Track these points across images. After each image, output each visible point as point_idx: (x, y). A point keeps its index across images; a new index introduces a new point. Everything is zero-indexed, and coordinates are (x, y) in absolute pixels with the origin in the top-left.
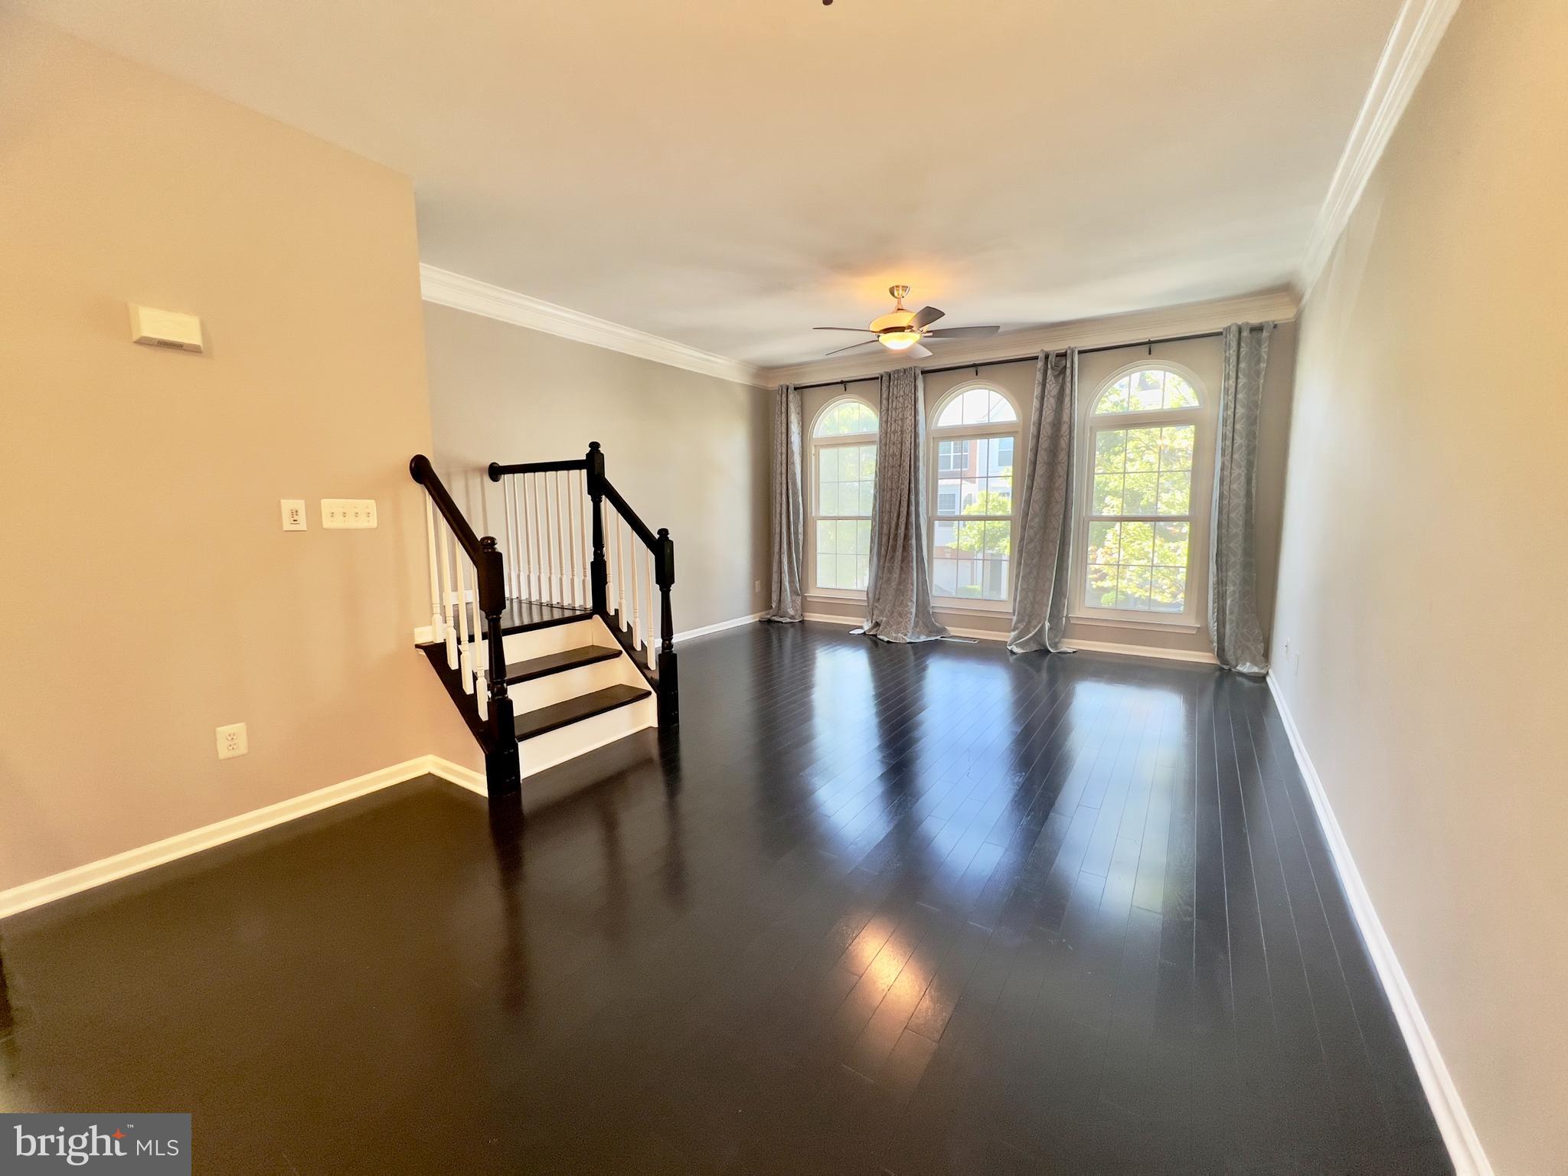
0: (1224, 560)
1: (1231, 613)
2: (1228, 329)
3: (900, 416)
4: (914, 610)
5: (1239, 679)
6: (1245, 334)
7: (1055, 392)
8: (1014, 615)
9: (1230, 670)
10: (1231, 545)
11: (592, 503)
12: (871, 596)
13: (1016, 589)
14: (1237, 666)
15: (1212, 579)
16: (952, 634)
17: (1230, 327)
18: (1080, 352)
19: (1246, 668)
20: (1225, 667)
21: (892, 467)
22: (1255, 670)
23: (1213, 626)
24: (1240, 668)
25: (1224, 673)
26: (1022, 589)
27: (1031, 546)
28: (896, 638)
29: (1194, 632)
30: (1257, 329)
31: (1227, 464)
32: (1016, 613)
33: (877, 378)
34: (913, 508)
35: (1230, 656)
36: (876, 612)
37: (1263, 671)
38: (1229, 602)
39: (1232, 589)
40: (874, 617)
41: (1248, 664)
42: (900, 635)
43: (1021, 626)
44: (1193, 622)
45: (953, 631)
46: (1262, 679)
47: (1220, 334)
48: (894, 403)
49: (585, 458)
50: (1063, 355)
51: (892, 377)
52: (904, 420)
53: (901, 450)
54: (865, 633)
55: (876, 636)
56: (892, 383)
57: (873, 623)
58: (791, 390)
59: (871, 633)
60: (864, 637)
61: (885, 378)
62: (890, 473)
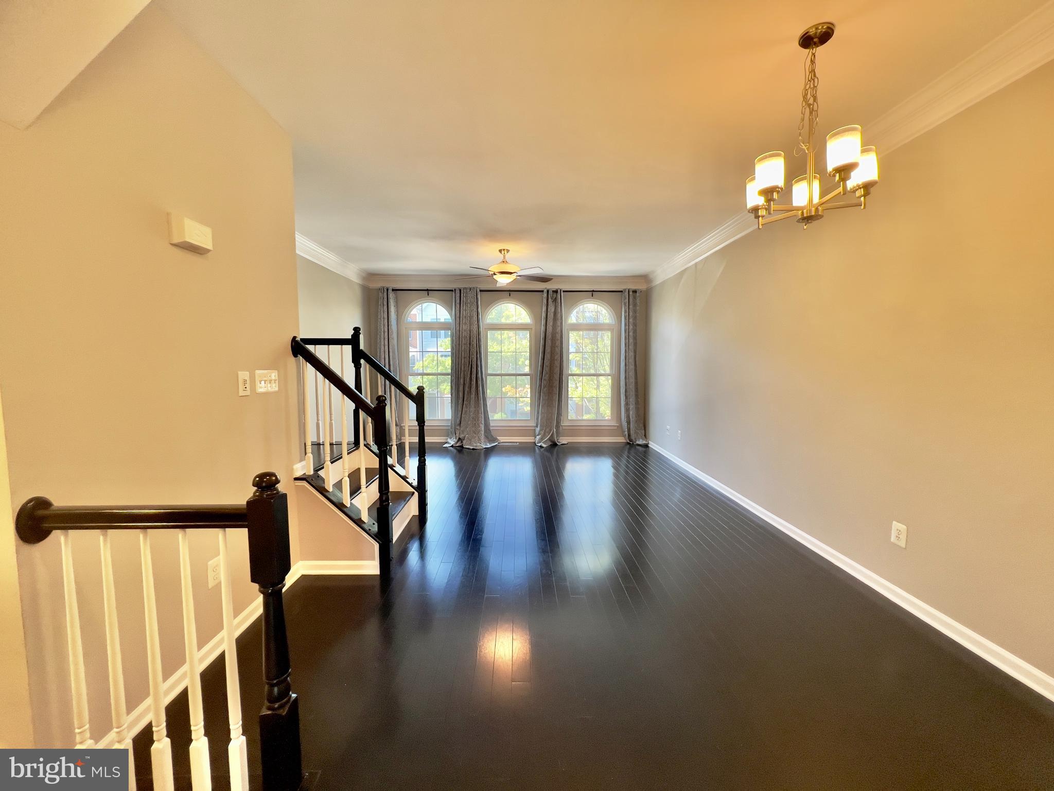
0: (628, 394)
1: (632, 418)
2: (625, 290)
3: (469, 315)
4: (483, 429)
5: (638, 447)
6: (631, 293)
7: (553, 310)
8: (537, 427)
9: (633, 444)
10: (631, 387)
11: (354, 369)
12: (453, 422)
13: (538, 413)
14: (636, 441)
15: (623, 403)
16: (502, 441)
17: (626, 289)
18: (564, 291)
19: (641, 442)
20: (631, 443)
21: (464, 344)
22: (644, 442)
23: (625, 424)
24: (638, 442)
25: (630, 444)
26: (542, 413)
27: (544, 390)
28: (476, 446)
29: (616, 428)
30: (635, 292)
31: (627, 350)
32: (539, 426)
33: (452, 291)
34: (479, 369)
35: (633, 437)
36: (458, 433)
37: (647, 443)
38: (631, 413)
39: (632, 407)
40: (457, 435)
41: (641, 440)
42: (479, 444)
43: (542, 432)
44: (614, 423)
45: (502, 439)
46: (646, 446)
47: (622, 291)
48: (464, 307)
49: (350, 338)
50: (556, 292)
51: (462, 291)
52: (471, 317)
53: (470, 335)
54: (452, 446)
55: (462, 447)
56: (462, 295)
57: (457, 439)
58: (390, 291)
59: (457, 445)
60: (451, 448)
61: (458, 292)
62: (463, 348)
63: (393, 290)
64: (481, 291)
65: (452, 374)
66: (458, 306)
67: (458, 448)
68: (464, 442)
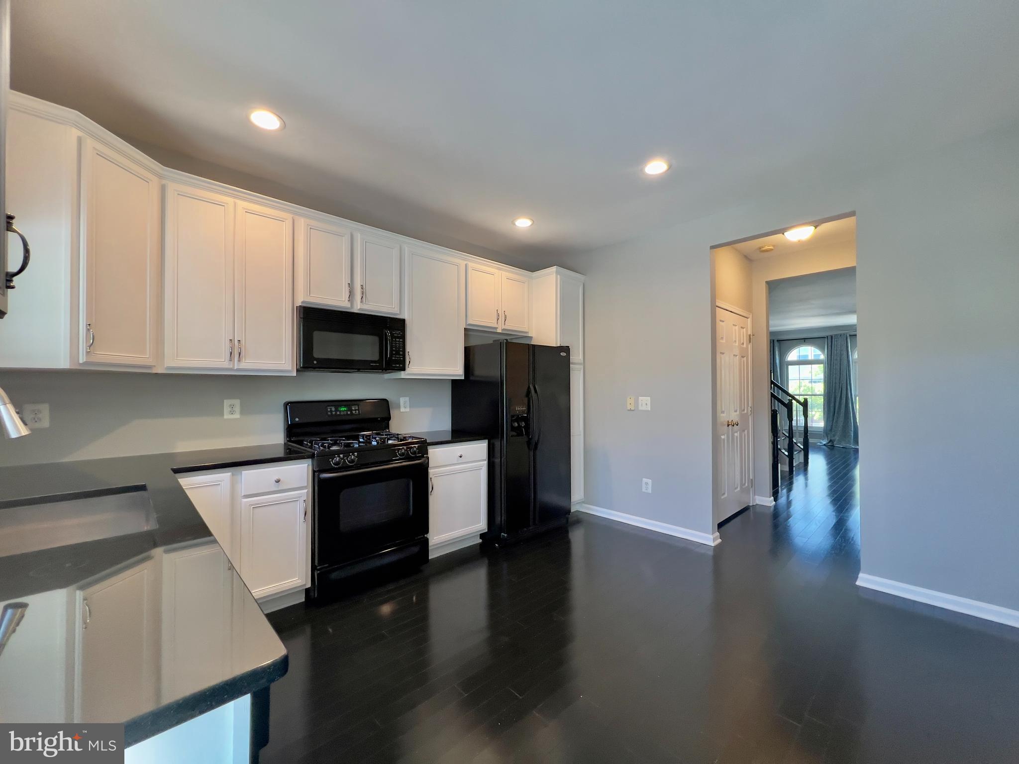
4: (852, 435)
33: (825, 337)
34: (849, 391)
36: (829, 435)
40: (829, 437)
48: (835, 347)
51: (833, 338)
52: (841, 355)
53: (840, 367)
54: (825, 445)
55: (833, 446)
56: (833, 340)
57: (829, 440)
58: (775, 342)
59: (829, 444)
60: (824, 447)
61: (829, 338)
62: (834, 377)
63: (777, 341)
64: (850, 336)
65: (824, 396)
66: (830, 348)
67: (829, 447)
68: (835, 443)
